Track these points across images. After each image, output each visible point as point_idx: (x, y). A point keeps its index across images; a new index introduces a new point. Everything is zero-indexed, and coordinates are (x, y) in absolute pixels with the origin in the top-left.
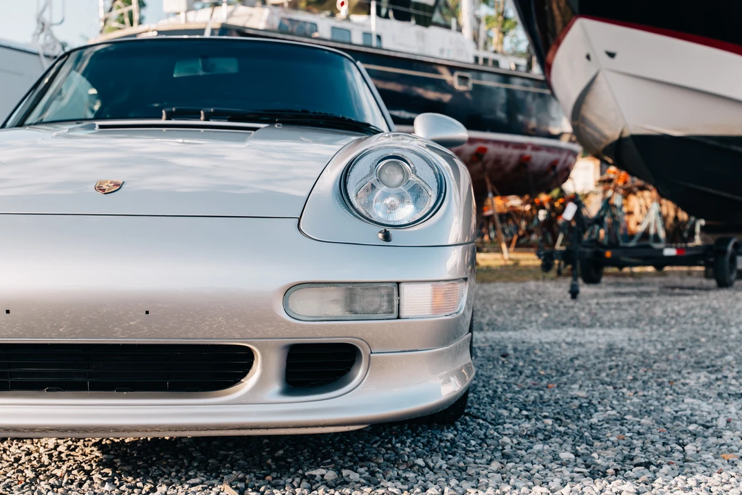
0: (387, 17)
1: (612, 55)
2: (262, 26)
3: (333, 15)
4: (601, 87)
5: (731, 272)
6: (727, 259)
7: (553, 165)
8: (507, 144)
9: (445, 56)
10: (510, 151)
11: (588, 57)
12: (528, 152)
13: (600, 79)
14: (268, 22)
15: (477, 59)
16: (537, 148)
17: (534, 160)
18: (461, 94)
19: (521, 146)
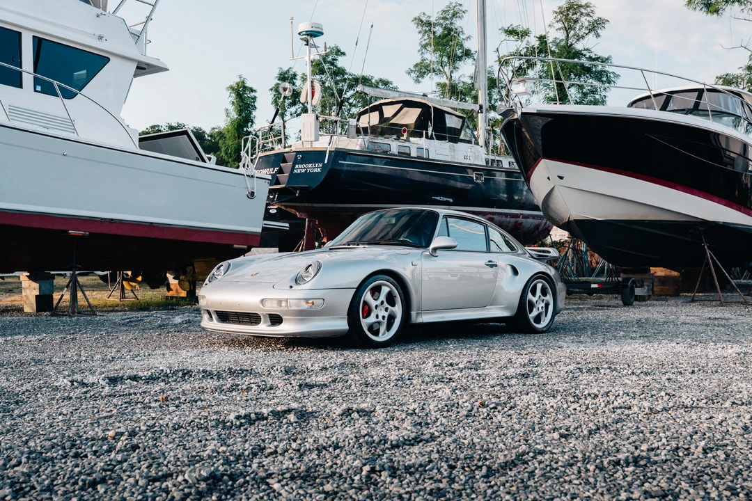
0: (432, 138)
1: (561, 178)
2: (358, 148)
3: (398, 138)
4: (556, 193)
5: (631, 298)
6: (628, 290)
7: (537, 227)
8: (506, 215)
9: (468, 162)
10: (508, 219)
11: (549, 178)
12: (520, 220)
13: (556, 189)
14: (361, 146)
15: (487, 162)
16: (526, 217)
17: (524, 224)
18: (478, 184)
19: (516, 216)
